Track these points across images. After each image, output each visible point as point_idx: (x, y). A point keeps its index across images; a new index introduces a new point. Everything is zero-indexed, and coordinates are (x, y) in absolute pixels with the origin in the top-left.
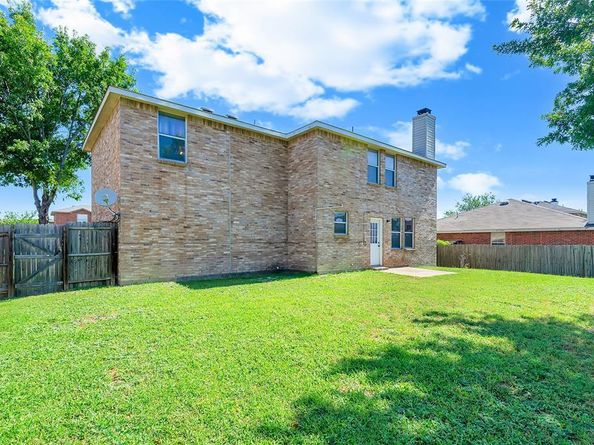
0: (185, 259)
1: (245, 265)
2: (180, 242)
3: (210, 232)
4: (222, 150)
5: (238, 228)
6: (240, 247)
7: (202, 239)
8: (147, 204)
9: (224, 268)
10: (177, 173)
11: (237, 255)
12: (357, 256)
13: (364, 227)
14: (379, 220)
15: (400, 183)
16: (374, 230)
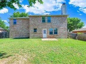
0: (16, 36)
1: (24, 36)
2: (15, 34)
5: (23, 32)
6: (23, 34)
7: (18, 33)
9: (21, 37)
11: (23, 35)
12: (39, 36)
13: (41, 31)
14: (46, 29)
15: (52, 21)
16: (45, 31)
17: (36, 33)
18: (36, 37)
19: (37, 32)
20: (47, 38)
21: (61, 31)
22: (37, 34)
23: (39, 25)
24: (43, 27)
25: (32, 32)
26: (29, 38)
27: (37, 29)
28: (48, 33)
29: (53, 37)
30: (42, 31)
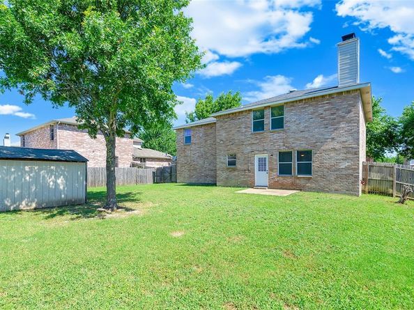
0: (191, 177)
2: (189, 170)
3: (197, 167)
4: (201, 135)
5: (206, 165)
6: (207, 173)
7: (195, 169)
8: (182, 159)
9: (202, 181)
10: (188, 147)
11: (206, 176)
12: (242, 179)
13: (249, 161)
14: (266, 156)
15: (288, 124)
16: (262, 163)
17: (234, 170)
18: (233, 181)
19: (238, 166)
20: (270, 187)
21: (327, 163)
22: (236, 173)
23: (242, 143)
24: (254, 147)
25: (224, 166)
26: (214, 184)
27: (238, 155)
28: (271, 170)
29: (292, 184)
30: (253, 164)
